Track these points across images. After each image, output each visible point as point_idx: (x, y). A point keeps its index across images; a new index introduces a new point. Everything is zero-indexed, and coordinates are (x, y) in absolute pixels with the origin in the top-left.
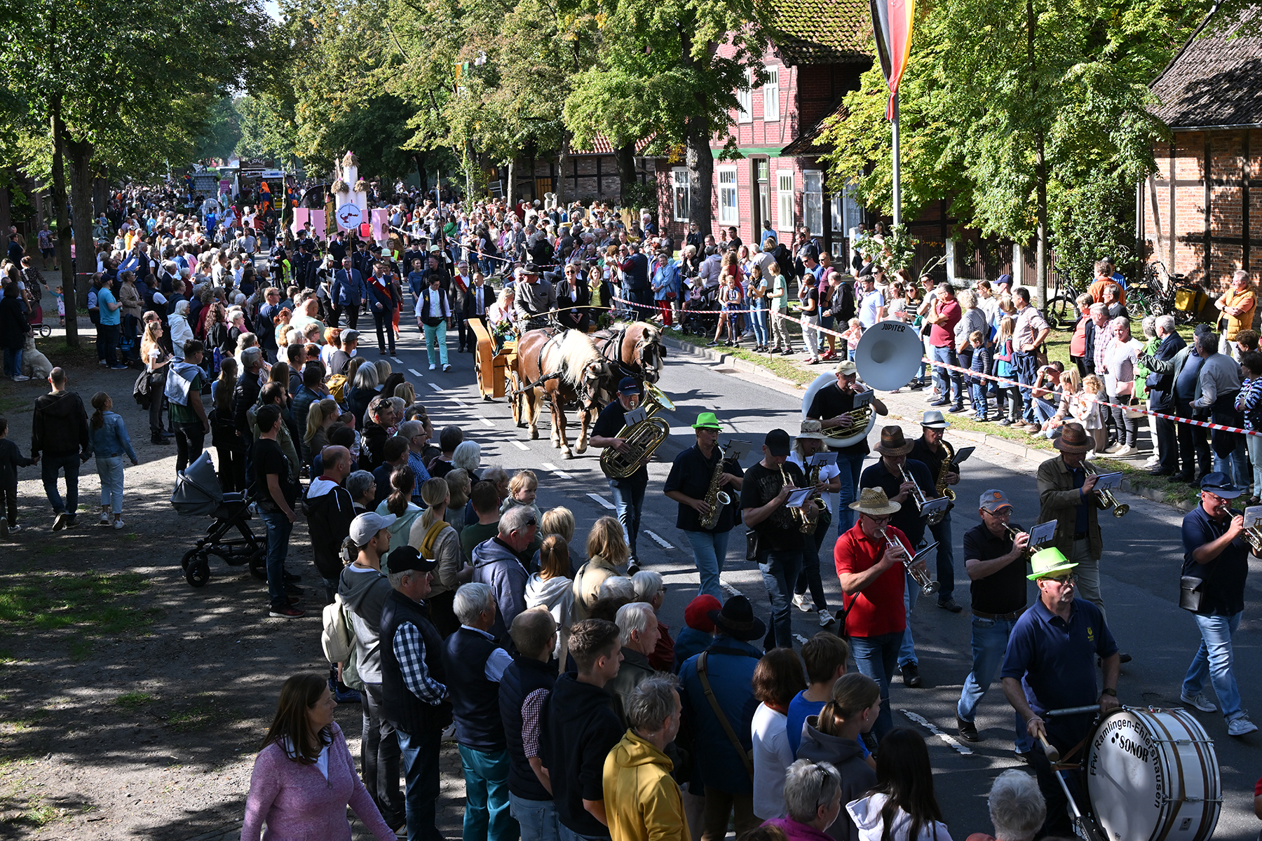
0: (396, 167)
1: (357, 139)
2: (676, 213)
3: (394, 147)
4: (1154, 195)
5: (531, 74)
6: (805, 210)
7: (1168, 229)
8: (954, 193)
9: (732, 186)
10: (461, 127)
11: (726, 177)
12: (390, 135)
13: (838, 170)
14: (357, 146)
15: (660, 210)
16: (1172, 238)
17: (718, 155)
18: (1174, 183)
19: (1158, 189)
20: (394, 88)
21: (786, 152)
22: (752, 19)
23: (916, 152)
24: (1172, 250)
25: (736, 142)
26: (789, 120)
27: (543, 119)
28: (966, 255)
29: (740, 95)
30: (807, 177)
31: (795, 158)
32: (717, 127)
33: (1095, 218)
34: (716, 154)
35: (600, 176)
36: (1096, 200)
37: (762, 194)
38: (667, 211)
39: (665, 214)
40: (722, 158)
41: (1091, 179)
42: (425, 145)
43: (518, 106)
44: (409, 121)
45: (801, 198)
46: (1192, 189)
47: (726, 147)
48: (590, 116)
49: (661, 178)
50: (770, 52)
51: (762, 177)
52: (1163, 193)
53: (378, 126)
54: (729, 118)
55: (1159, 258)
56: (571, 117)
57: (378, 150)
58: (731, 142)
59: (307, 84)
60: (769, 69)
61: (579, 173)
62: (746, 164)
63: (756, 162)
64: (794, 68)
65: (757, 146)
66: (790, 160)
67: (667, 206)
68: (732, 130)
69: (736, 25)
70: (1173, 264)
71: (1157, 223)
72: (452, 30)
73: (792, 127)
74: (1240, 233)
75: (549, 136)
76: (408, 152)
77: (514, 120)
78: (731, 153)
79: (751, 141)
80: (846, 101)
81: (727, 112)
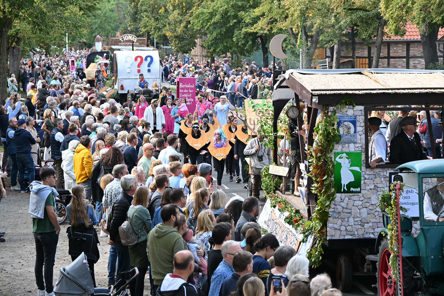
0: (244, 45)
1: (214, 23)
3: (244, 30)
10: (296, 14)
27: (363, 9)
35: (408, 57)
42: (268, 28)
44: (256, 10)
48: (401, 8)
53: (231, 13)
56: (387, 8)
57: (230, 33)
61: (391, 55)
75: (367, 23)
76: (254, 35)
77: (339, 10)
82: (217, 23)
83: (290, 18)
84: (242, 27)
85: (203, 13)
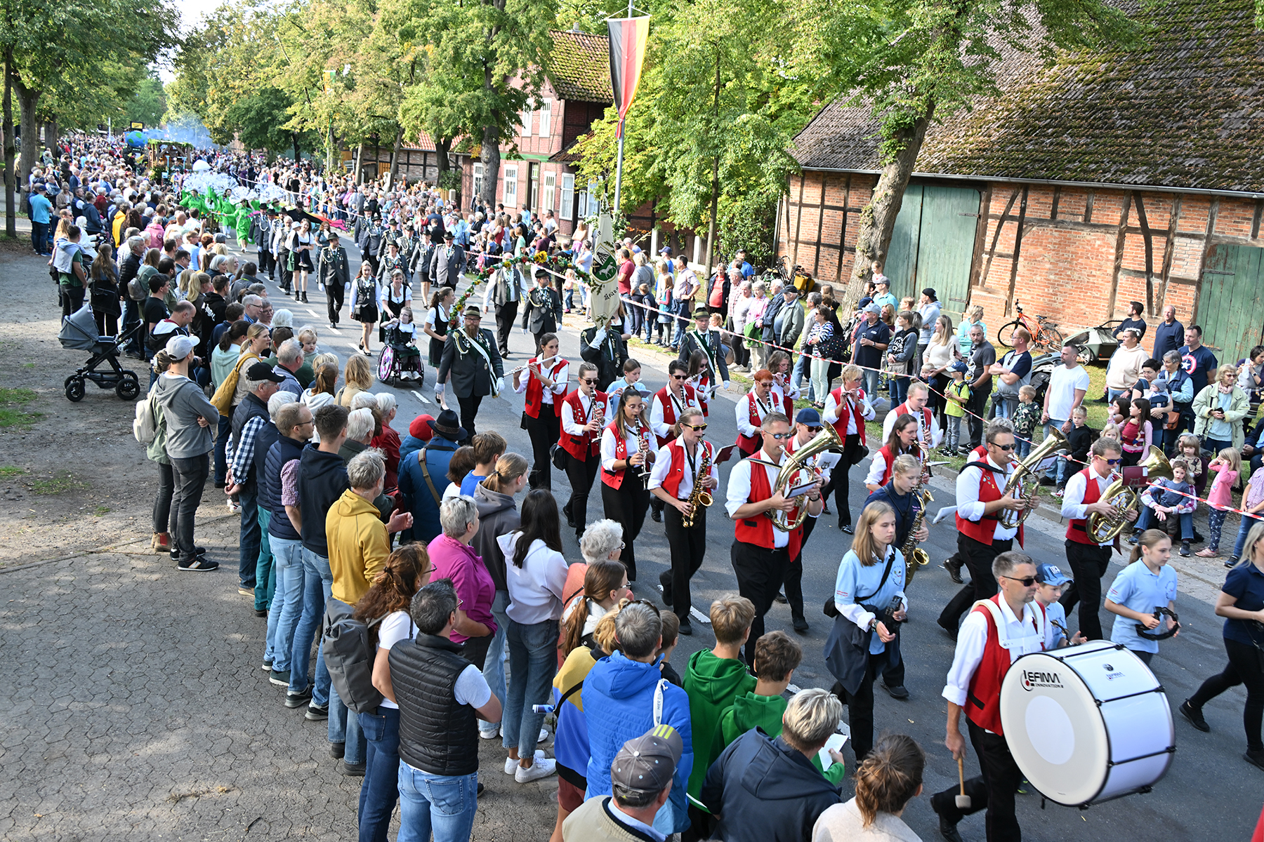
0: (278, 141)
1: (250, 118)
3: (277, 127)
4: (788, 212)
5: (378, 84)
6: (561, 200)
7: (794, 235)
8: (659, 197)
9: (514, 179)
10: (324, 117)
11: (510, 173)
12: (274, 119)
13: (584, 173)
15: (464, 192)
16: (797, 242)
17: (505, 156)
18: (801, 205)
19: (790, 207)
20: (279, 83)
21: (551, 159)
22: (536, 63)
23: (636, 165)
24: (796, 250)
25: (519, 149)
26: (556, 137)
27: (385, 118)
28: (664, 239)
29: (524, 116)
30: (564, 177)
31: (558, 163)
32: (505, 136)
33: (748, 222)
34: (503, 156)
35: (425, 166)
36: (750, 211)
37: (534, 187)
38: (468, 193)
39: (466, 195)
40: (507, 158)
41: (749, 197)
42: (299, 127)
43: (367, 106)
44: (288, 109)
45: (560, 192)
46: (812, 210)
47: (511, 151)
48: (417, 118)
49: (465, 168)
50: (546, 88)
51: (534, 176)
52: (794, 210)
53: (266, 110)
54: (515, 132)
55: (786, 252)
56: (404, 117)
57: (264, 128)
58: (515, 148)
59: (217, 75)
60: (545, 100)
62: (524, 165)
63: (531, 164)
64: (563, 101)
65: (533, 153)
66: (552, 165)
67: (468, 189)
68: (516, 140)
69: (525, 66)
70: (795, 259)
71: (788, 231)
72: (324, 45)
73: (558, 142)
74: (839, 242)
75: (388, 130)
76: (287, 131)
77: (363, 116)
78: (514, 154)
79: (528, 150)
80: (593, 126)
81: (513, 126)
82: (253, 118)
83: (318, 120)
84: (276, 124)
85: (239, 108)
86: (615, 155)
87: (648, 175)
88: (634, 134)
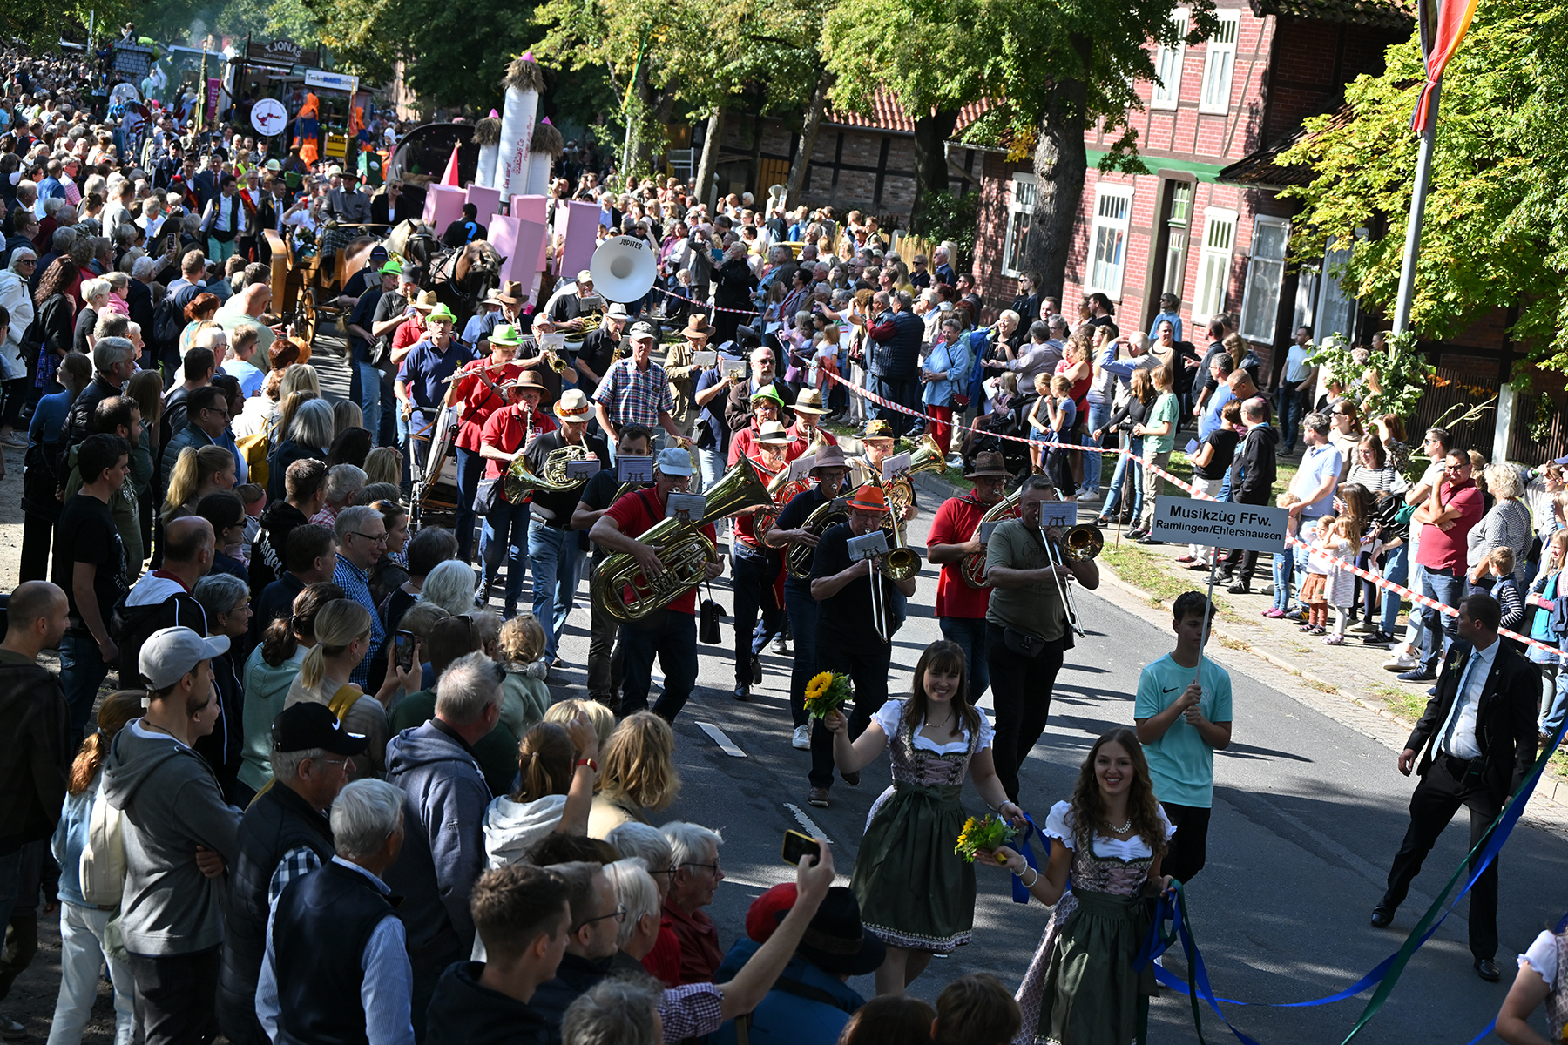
1: (437, 28)
2: (1006, 260)
6: (1246, 291)
8: (1526, 298)
9: (1119, 224)
10: (628, 32)
11: (1112, 206)
13: (1315, 219)
14: (437, 41)
15: (979, 250)
17: (1099, 160)
21: (1229, 174)
25: (1139, 142)
26: (1245, 116)
27: (786, 42)
28: (1534, 420)
29: (1162, 56)
30: (1261, 229)
31: (1245, 188)
32: (1105, 106)
34: (1093, 158)
35: (882, 172)
37: (1173, 246)
38: (992, 254)
39: (985, 258)
40: (1105, 166)
42: (563, 56)
43: (742, 11)
44: (539, 11)
45: (1244, 267)
47: (1117, 147)
48: (871, 46)
49: (990, 188)
51: (1178, 218)
54: (1134, 98)
56: (836, 44)
58: (1129, 139)
60: (1224, 15)
61: (844, 159)
62: (1151, 186)
63: (1171, 186)
64: (1271, 20)
65: (1178, 156)
66: (1234, 193)
67: (991, 243)
68: (1134, 118)
73: (1249, 130)
75: (792, 76)
77: (730, 35)
78: (1125, 159)
79: (1164, 145)
80: (1352, 92)
81: (1129, 81)
82: (445, 28)
83: (611, 38)
84: (503, 48)
86: (1409, 174)
87: (1499, 237)
88: (1465, 119)
